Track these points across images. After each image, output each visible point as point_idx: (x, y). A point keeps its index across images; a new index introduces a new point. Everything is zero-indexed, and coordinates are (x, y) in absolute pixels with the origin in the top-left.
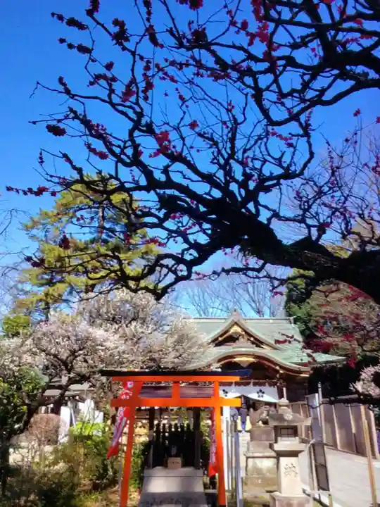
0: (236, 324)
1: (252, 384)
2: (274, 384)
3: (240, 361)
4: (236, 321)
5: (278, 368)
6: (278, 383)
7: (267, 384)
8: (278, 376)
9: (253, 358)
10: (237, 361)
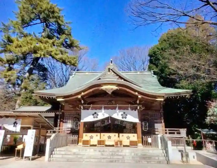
2: (135, 109)
3: (107, 89)
5: (137, 93)
6: (138, 108)
7: (129, 108)
8: (138, 102)
9: (117, 86)
10: (104, 89)
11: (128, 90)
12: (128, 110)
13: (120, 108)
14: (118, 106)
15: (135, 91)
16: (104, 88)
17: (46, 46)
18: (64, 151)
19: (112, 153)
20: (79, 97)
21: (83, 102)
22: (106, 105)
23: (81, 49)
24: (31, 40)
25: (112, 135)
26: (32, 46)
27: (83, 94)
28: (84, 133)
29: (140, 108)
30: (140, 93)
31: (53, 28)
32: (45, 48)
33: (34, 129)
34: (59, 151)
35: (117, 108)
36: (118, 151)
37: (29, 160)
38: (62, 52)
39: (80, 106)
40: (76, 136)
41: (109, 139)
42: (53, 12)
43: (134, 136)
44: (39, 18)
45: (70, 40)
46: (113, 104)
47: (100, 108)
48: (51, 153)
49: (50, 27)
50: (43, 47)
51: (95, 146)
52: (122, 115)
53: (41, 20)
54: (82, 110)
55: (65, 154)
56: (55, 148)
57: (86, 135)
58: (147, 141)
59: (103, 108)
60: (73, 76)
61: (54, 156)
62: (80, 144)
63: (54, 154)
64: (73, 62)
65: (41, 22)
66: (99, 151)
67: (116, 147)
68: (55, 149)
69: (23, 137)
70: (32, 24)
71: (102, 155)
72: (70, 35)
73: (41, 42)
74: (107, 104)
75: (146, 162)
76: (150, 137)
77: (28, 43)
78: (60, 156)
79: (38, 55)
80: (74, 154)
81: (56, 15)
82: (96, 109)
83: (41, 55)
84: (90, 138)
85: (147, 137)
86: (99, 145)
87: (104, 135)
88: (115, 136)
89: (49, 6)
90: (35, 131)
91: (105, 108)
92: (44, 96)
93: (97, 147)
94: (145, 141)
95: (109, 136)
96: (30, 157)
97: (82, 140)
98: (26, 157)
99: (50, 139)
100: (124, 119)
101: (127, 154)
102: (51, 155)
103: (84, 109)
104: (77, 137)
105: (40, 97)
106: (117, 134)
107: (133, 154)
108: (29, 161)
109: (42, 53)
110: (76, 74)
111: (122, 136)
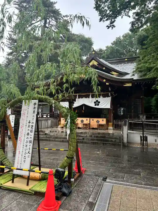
12: (100, 97)
14: (91, 94)
15: (103, 78)
22: (80, 93)
25: (84, 119)
29: (111, 94)
30: (108, 80)
35: (90, 96)
41: (81, 122)
43: (103, 120)
52: (95, 103)
57: (63, 119)
58: (119, 125)
59: (78, 97)
74: (82, 93)
80: (45, 134)
88: (87, 120)
91: (80, 97)
94: (115, 124)
95: (82, 120)
100: (97, 107)
111: (93, 120)
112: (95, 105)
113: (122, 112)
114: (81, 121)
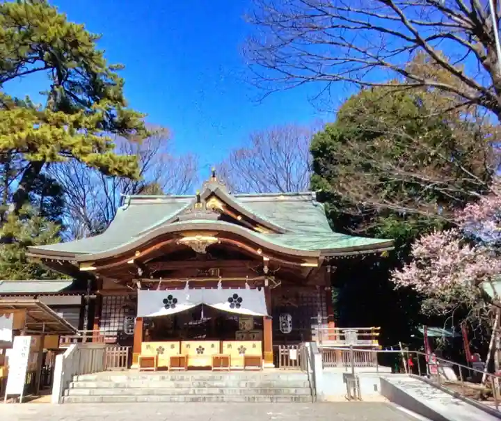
0: (213, 194)
1: (220, 285)
2: (260, 285)
3: (191, 242)
4: (213, 190)
5: (259, 252)
6: (266, 283)
7: (246, 284)
8: (266, 270)
9: (216, 236)
10: (187, 243)
11: (240, 244)
12: (244, 287)
13: (226, 285)
14: (220, 279)
15: (256, 246)
16: (186, 240)
17: (58, 131)
18: (96, 380)
19: (199, 383)
20: (129, 262)
21: (140, 272)
22: (193, 277)
23: (149, 135)
24: (21, 115)
25: (206, 344)
26: (23, 135)
27: (138, 255)
28: (144, 340)
29: (270, 282)
30: (267, 251)
31: (76, 80)
32: (55, 138)
33: (28, 334)
34: (84, 381)
36: (212, 379)
37: (18, 401)
38: (99, 147)
39: (134, 281)
40: (125, 349)
41: (198, 353)
42: (75, 44)
43: (254, 346)
44: (41, 57)
45: (121, 113)
46: (210, 276)
47: (181, 286)
48: (65, 386)
49: (68, 79)
50: (49, 137)
51: (165, 369)
52: (230, 300)
53: (46, 63)
54: (139, 290)
55: (97, 388)
56: (76, 375)
57: (148, 347)
58: (287, 357)
59: (187, 286)
60: (126, 206)
61: (72, 392)
62: (136, 365)
63: (73, 388)
64: (126, 169)
65: (47, 67)
66: (172, 380)
67: (214, 370)
68: (75, 378)
69: (4, 352)
70: (22, 70)
71: (178, 386)
72: (120, 100)
73: (46, 121)
74: (198, 276)
75: (269, 400)
76: (295, 348)
77: (13, 124)
78: (87, 392)
79: (39, 157)
80: (117, 386)
81: (82, 49)
82: (171, 287)
83: (45, 157)
84: (158, 353)
85: (286, 348)
86: (172, 366)
87: (188, 346)
88: (213, 346)
89: (64, 31)
90: (29, 338)
91: (192, 285)
92: (51, 257)
93: (168, 372)
94: (282, 356)
95: (200, 347)
96: (19, 395)
97: (139, 357)
98: (9, 397)
99: (64, 357)
100: (235, 310)
101: (231, 384)
102: (66, 391)
103: (145, 287)
104: (127, 351)
105: (43, 260)
106: (217, 343)
107: (243, 384)
108: (17, 404)
109: (48, 151)
110: (132, 201)
111: (229, 346)
112: (232, 306)
113: (289, 324)
114: (197, 349)
